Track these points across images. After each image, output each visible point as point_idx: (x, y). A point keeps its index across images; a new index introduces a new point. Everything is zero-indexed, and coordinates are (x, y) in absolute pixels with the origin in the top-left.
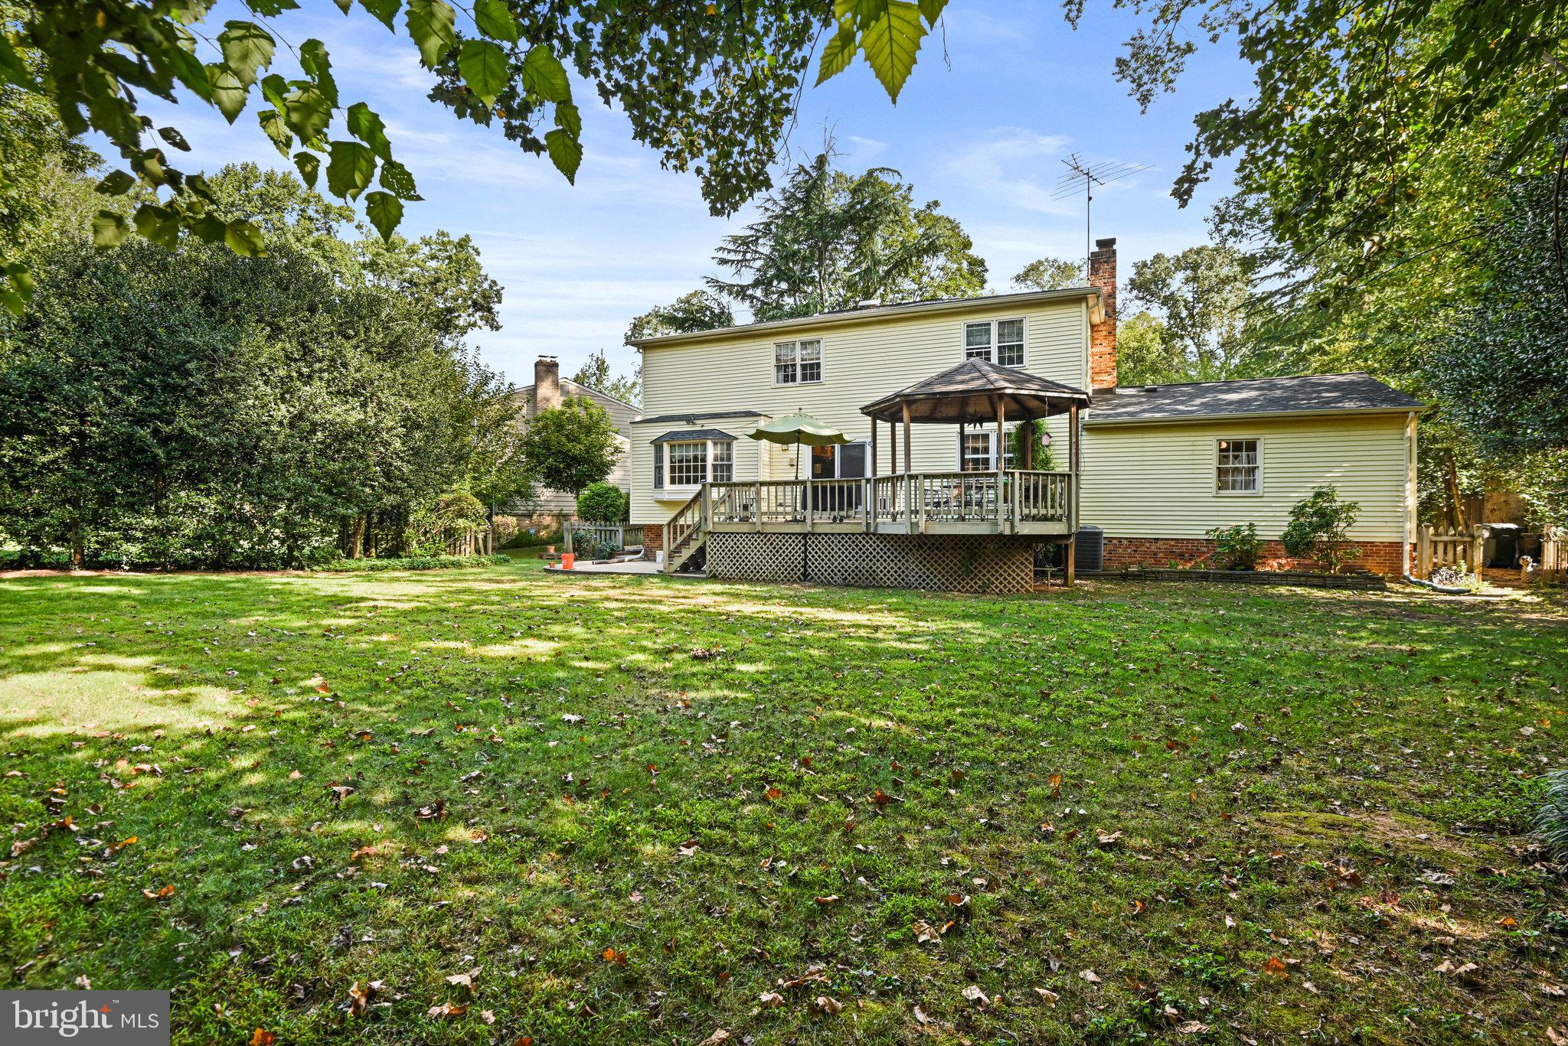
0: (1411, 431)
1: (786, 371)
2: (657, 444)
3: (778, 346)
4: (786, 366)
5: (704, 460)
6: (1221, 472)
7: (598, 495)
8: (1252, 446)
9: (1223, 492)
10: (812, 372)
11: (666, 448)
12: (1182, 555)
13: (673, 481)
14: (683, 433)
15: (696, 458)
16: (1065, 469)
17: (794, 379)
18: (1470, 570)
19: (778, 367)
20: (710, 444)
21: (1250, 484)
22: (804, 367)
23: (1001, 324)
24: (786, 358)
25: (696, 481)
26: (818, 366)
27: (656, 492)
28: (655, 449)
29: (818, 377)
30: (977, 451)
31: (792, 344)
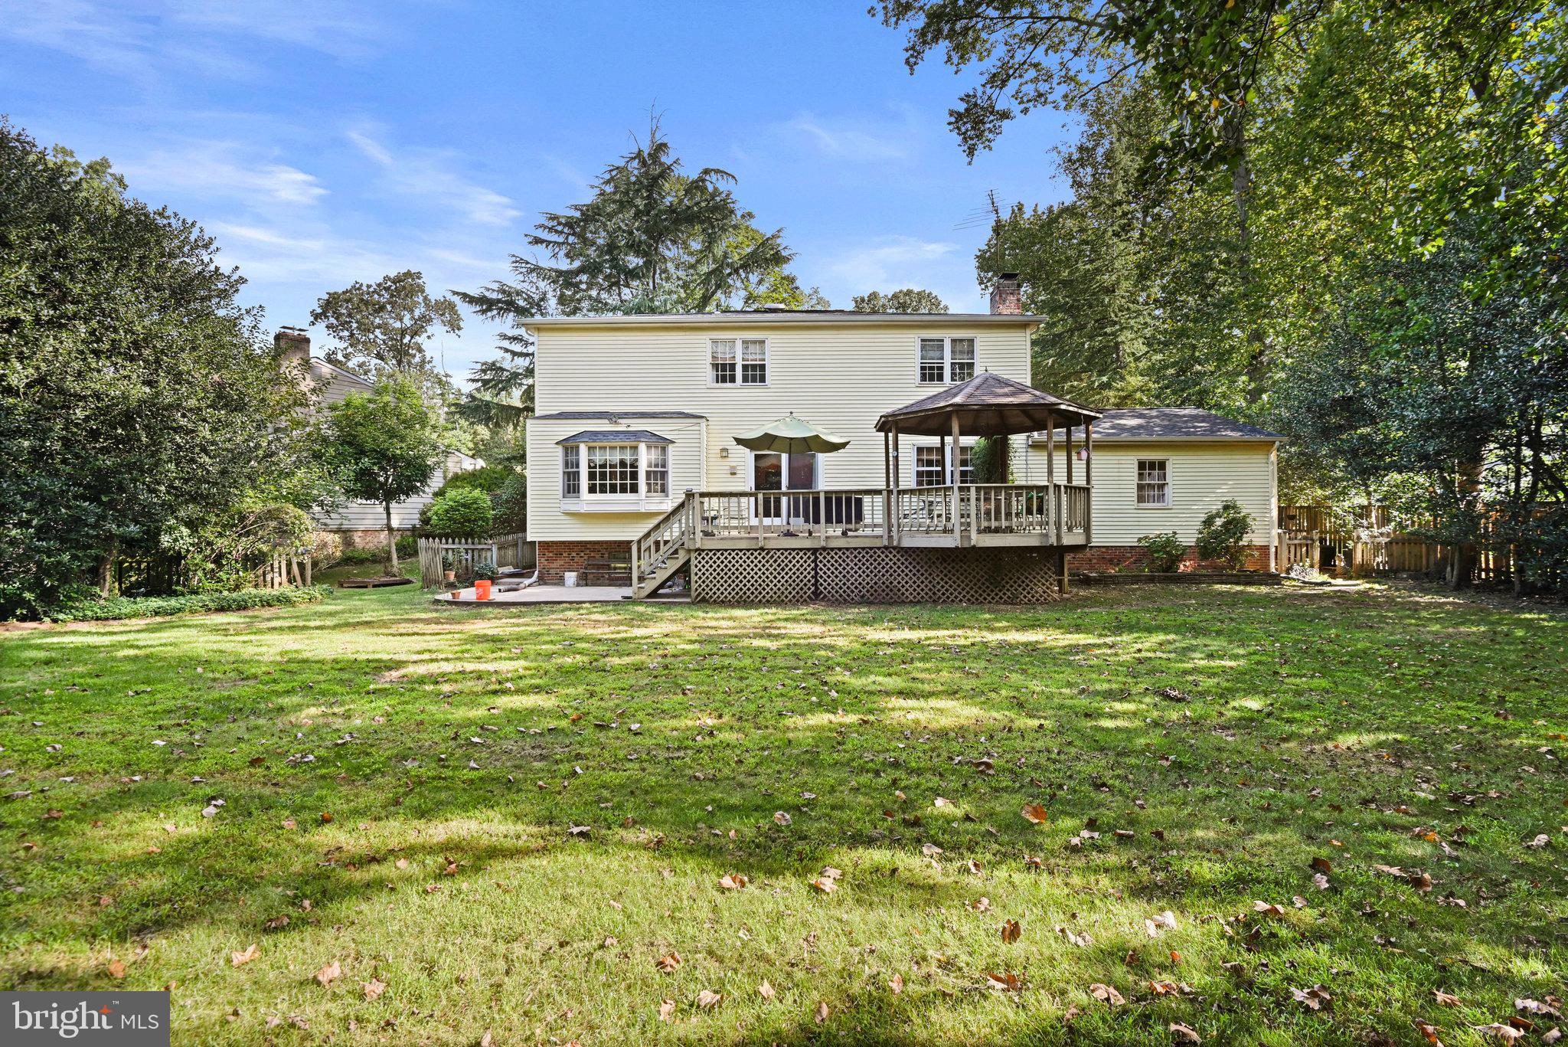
0: (1273, 457)
1: (724, 373)
2: (569, 446)
3: (715, 342)
4: (724, 366)
5: (634, 465)
6: (1140, 487)
7: (464, 505)
8: (1162, 465)
9: (1142, 505)
10: (756, 373)
11: (583, 450)
12: (1111, 561)
13: (592, 490)
14: (604, 434)
15: (623, 464)
16: (1083, 483)
17: (733, 379)
18: (1312, 566)
19: (715, 366)
20: (642, 447)
21: (1161, 498)
22: (745, 367)
23: (954, 341)
24: (725, 357)
25: (623, 490)
26: (763, 367)
27: (567, 500)
28: (566, 449)
29: (763, 379)
30: (930, 463)
31: (733, 341)
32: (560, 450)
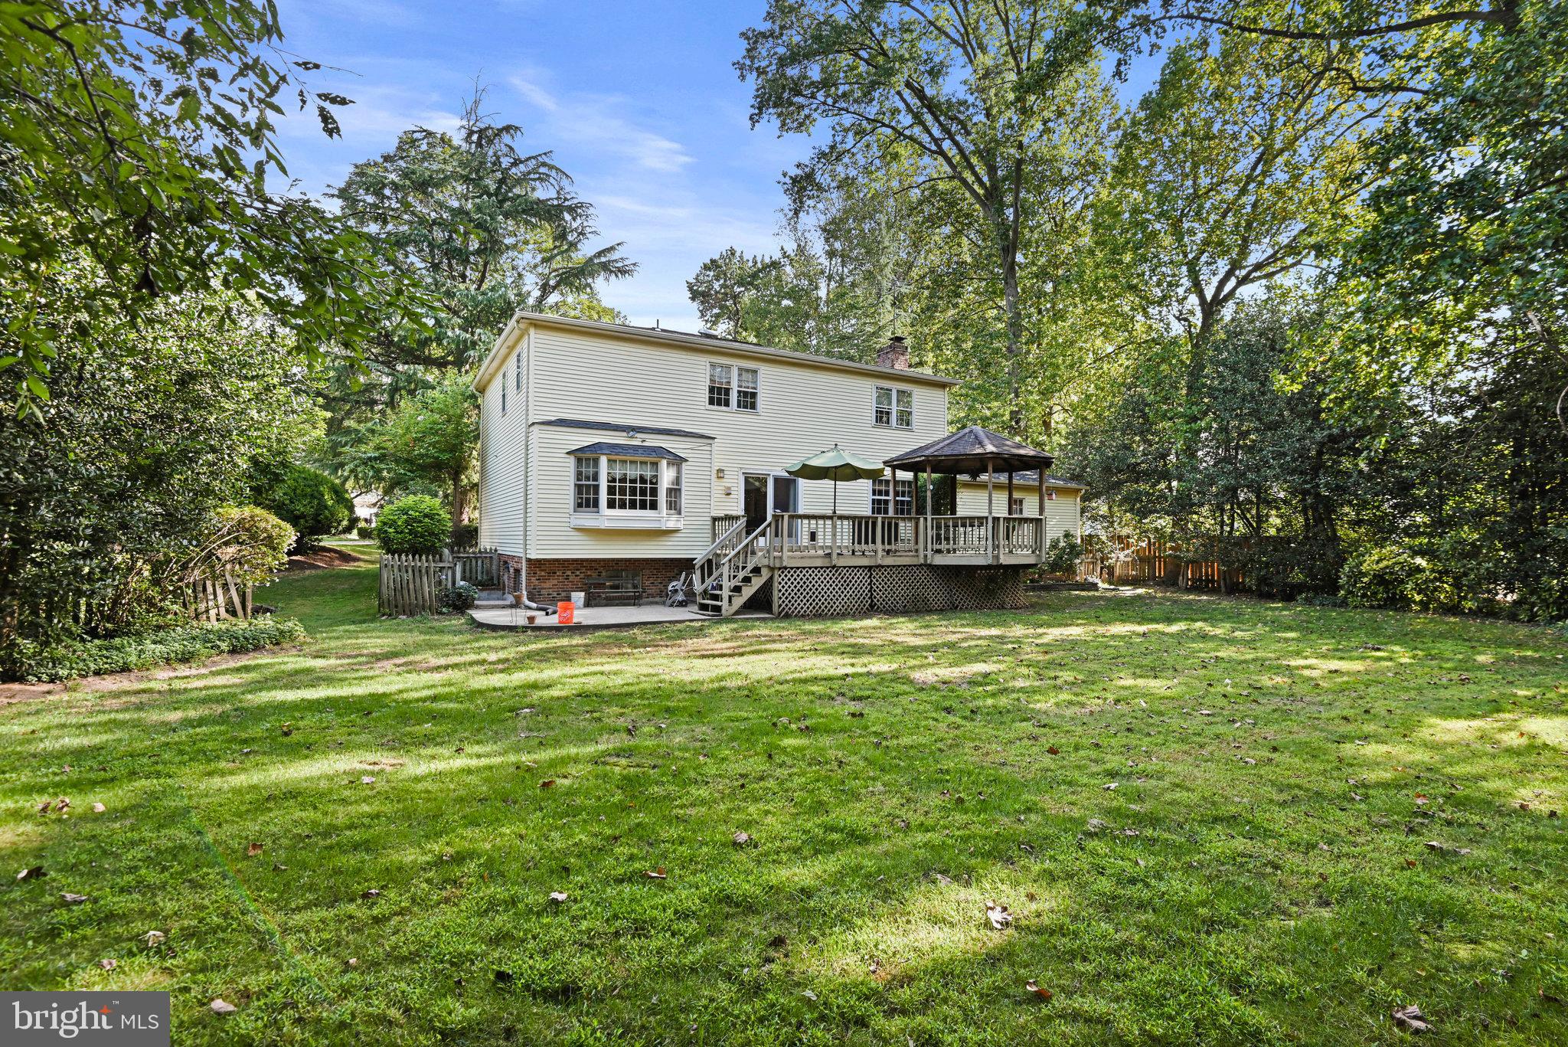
0: (1079, 500)
1: (718, 396)
2: (585, 457)
3: (713, 366)
4: (720, 389)
5: (654, 482)
10: (748, 400)
11: (603, 461)
13: (611, 504)
14: (621, 447)
15: (643, 479)
17: (728, 404)
19: (712, 389)
20: (662, 464)
22: (739, 394)
23: (898, 391)
24: (721, 382)
25: (643, 506)
26: (754, 395)
27: (578, 515)
28: (579, 461)
29: (753, 406)
30: (880, 493)
31: (729, 367)
32: (571, 461)
